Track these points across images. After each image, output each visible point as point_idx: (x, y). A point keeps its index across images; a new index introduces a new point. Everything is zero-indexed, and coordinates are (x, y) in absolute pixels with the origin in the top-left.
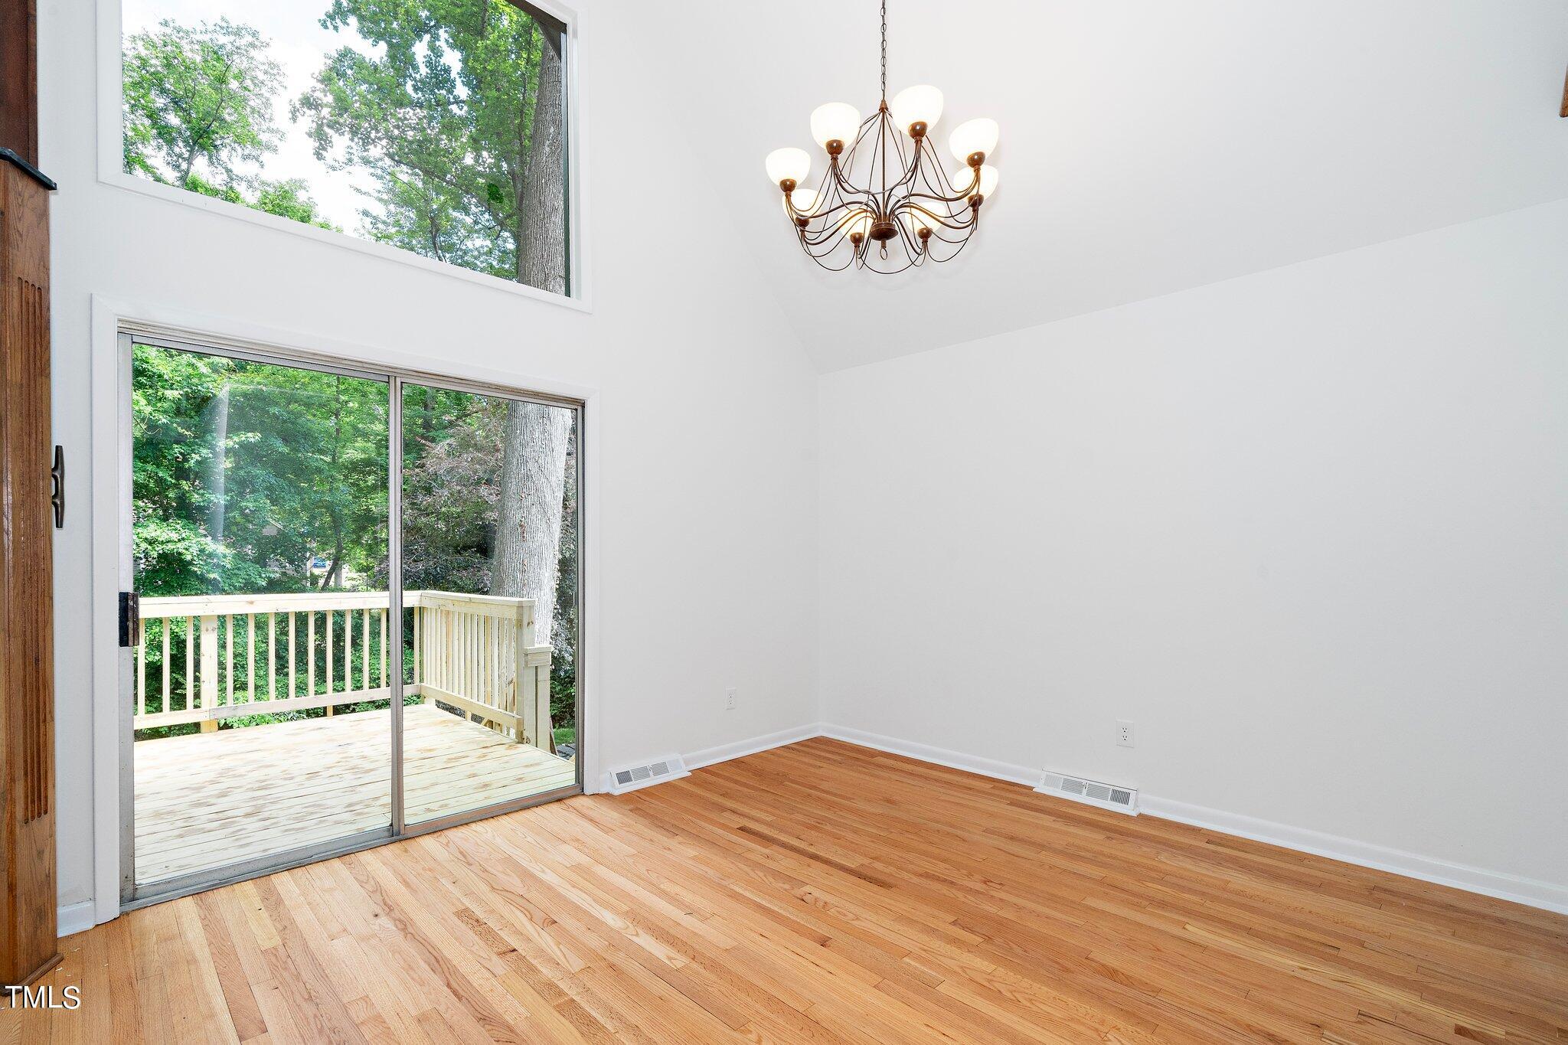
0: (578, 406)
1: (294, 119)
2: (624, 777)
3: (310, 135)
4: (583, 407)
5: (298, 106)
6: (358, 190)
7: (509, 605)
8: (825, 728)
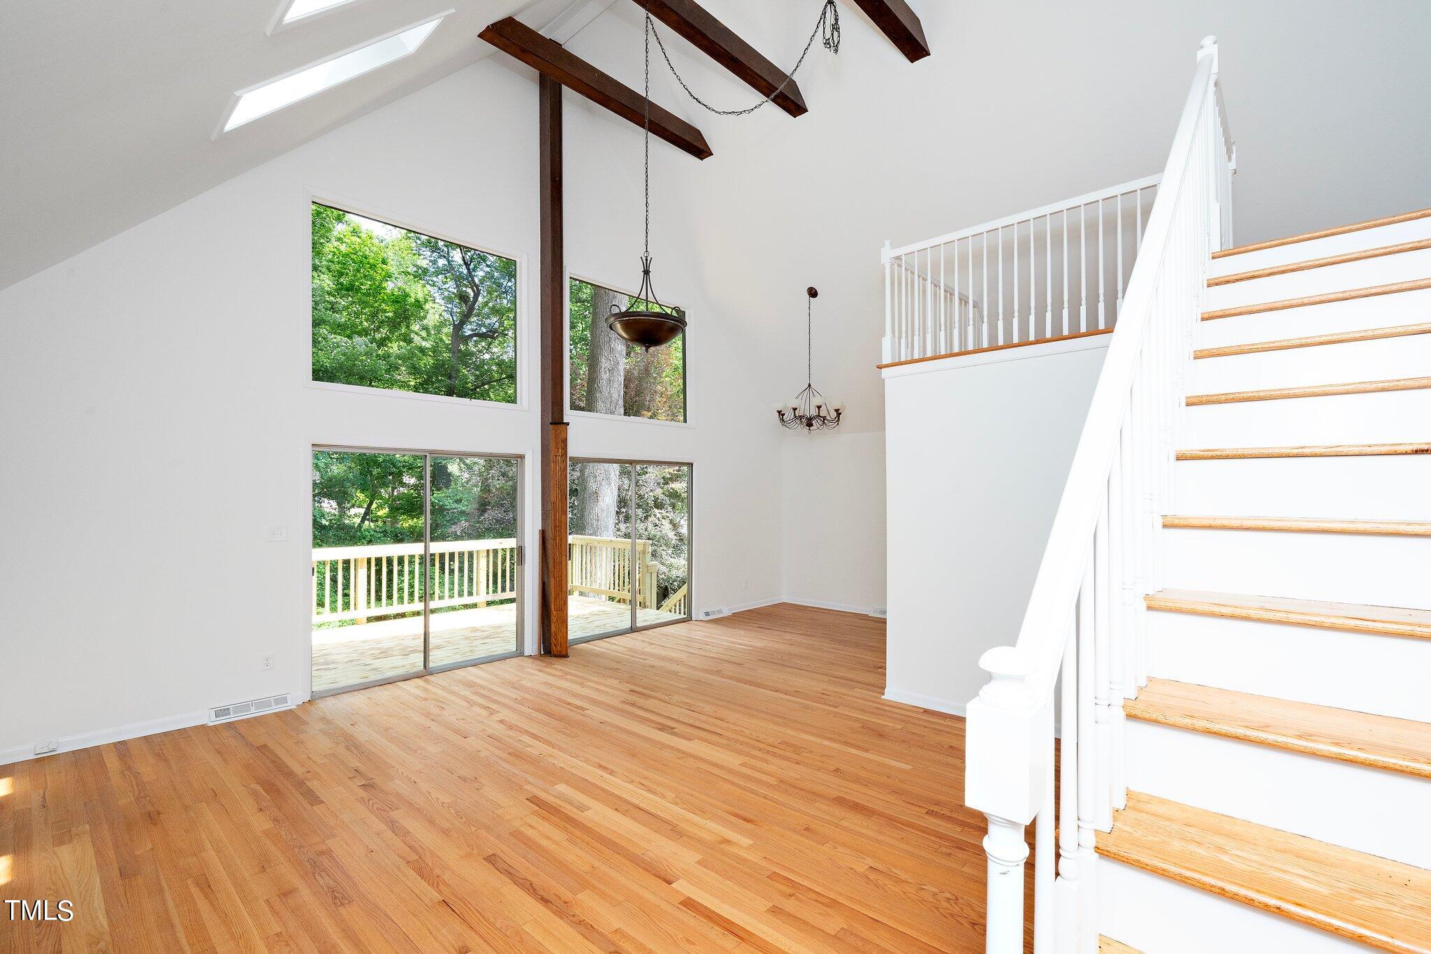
0: (691, 465)
2: (707, 614)
4: (692, 465)
8: (785, 598)
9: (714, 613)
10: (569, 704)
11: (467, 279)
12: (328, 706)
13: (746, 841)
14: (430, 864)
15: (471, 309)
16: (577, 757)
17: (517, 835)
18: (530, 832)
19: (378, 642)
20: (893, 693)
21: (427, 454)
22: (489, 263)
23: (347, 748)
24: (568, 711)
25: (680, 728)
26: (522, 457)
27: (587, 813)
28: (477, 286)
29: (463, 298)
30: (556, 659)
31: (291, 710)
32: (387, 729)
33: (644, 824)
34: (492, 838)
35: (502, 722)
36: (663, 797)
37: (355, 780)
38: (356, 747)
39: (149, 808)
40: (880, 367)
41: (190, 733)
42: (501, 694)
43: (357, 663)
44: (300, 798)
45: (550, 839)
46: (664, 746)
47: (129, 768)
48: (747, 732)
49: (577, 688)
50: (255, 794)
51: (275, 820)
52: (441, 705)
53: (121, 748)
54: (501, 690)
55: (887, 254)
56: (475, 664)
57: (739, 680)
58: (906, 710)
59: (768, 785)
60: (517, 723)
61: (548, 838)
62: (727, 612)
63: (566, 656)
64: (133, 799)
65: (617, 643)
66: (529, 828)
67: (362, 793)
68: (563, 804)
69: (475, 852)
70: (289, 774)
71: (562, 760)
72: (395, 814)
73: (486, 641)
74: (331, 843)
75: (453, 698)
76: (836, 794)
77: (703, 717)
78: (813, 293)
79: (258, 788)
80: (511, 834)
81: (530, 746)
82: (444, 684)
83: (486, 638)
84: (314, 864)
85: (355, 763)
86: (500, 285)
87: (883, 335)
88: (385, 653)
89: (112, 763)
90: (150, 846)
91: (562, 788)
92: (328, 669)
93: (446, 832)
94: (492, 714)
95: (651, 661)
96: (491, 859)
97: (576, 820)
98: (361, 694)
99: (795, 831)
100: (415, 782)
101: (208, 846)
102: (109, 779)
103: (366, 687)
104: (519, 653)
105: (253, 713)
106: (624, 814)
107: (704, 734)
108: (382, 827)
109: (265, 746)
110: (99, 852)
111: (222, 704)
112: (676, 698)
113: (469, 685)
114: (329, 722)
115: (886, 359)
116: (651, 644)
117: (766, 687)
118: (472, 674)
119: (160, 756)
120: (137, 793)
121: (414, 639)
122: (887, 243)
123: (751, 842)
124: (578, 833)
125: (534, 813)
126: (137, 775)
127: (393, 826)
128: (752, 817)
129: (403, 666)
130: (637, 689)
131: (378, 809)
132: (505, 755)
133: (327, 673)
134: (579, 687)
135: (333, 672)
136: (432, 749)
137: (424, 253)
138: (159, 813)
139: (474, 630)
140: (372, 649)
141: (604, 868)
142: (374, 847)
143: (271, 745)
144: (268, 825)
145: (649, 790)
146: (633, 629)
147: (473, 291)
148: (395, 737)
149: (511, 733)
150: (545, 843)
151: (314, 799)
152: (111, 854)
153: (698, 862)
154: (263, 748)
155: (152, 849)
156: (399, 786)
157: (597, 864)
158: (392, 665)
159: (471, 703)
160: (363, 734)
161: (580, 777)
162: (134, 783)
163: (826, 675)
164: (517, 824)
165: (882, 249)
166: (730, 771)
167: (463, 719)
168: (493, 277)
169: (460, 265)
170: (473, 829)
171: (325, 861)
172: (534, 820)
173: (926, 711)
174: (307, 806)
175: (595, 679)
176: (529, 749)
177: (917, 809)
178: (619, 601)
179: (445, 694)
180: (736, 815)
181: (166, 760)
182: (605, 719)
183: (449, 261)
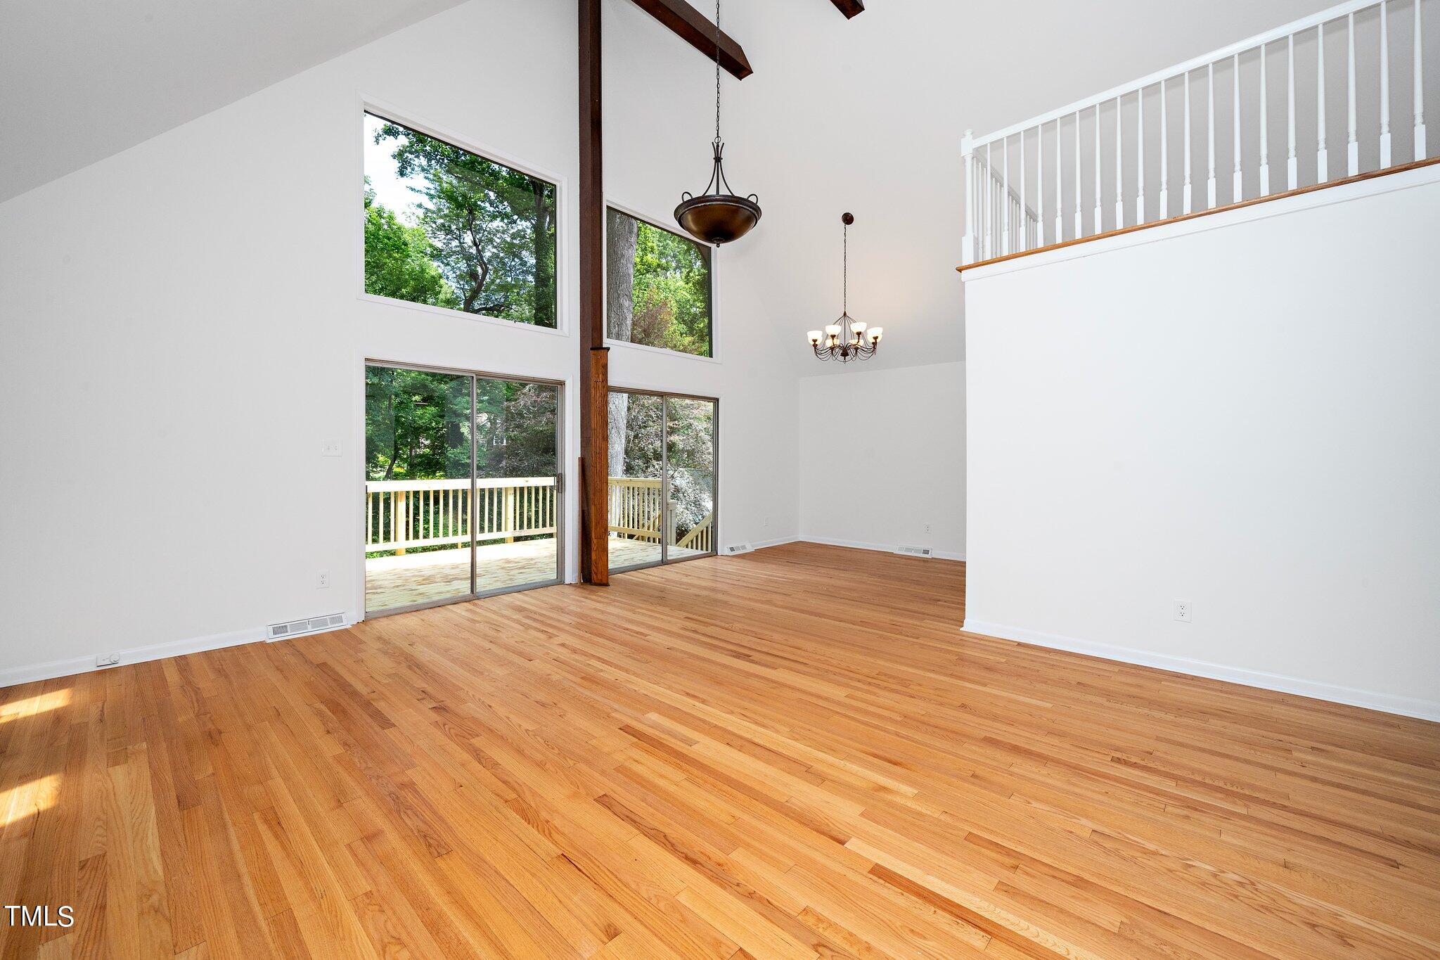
0: (716, 401)
1: (377, 141)
2: (732, 549)
3: (394, 157)
4: (718, 402)
5: (381, 133)
6: (413, 189)
7: (658, 482)
8: (802, 537)
9: (738, 548)
10: (627, 629)
11: (476, 258)
12: (382, 626)
13: (910, 791)
14: (533, 805)
15: (480, 285)
16: (658, 684)
17: (621, 769)
18: (637, 768)
19: (420, 571)
20: (972, 624)
21: (474, 376)
22: (495, 244)
23: (410, 668)
24: (628, 636)
25: (756, 656)
26: (562, 383)
27: (695, 747)
28: (485, 264)
29: (473, 275)
30: (597, 587)
31: (346, 630)
32: (447, 650)
33: (768, 762)
34: (596, 775)
35: (563, 645)
36: (777, 731)
37: (424, 701)
38: (418, 666)
39: (210, 725)
40: (960, 270)
41: (249, 649)
42: (552, 618)
43: (403, 588)
44: (369, 720)
45: (666, 778)
46: (749, 675)
47: (189, 683)
48: (834, 662)
49: (629, 615)
50: (319, 714)
51: (345, 744)
52: (497, 628)
53: (182, 662)
54: (551, 615)
55: (968, 145)
56: (520, 590)
57: (794, 610)
58: (996, 642)
59: (896, 722)
60: (579, 647)
61: (661, 776)
62: (750, 549)
63: (607, 585)
64: (192, 715)
65: (652, 574)
66: (635, 763)
67: (434, 716)
68: (666, 737)
69: (583, 792)
70: (354, 694)
71: (643, 686)
72: (476, 742)
73: (521, 571)
74: (414, 775)
75: (507, 622)
76: (983, 734)
77: (777, 646)
78: (848, 219)
79: (323, 707)
80: (617, 770)
81: (602, 671)
82: (494, 608)
83: (520, 568)
84: (396, 799)
85: (421, 684)
86: (504, 264)
87: (964, 234)
88: (428, 580)
89: (172, 677)
90: (210, 770)
91: (653, 717)
92: (377, 593)
93: (540, 765)
94: (550, 637)
95: (693, 591)
96: (604, 801)
97: (687, 756)
98: (415, 616)
99: (963, 779)
100: (490, 706)
101: (274, 772)
102: (169, 694)
103: (417, 609)
104: (560, 581)
105: (310, 631)
106: (739, 750)
107: (786, 663)
108: (466, 756)
109: (324, 664)
110: (155, 776)
111: (279, 621)
112: (737, 626)
113: (520, 610)
114: (386, 642)
115: (968, 259)
116: (687, 575)
117: (829, 617)
118: (517, 599)
119: (220, 672)
120: (197, 709)
121: (453, 568)
122: (968, 133)
123: (916, 792)
124: (699, 773)
125: (633, 745)
126: (197, 691)
127: (477, 754)
128: (899, 760)
129: (448, 592)
130: (691, 616)
131: (456, 735)
132: (578, 680)
133: (376, 596)
134: (629, 614)
135: (381, 595)
136: (499, 672)
137: (439, 236)
138: (220, 733)
139: (508, 562)
140: (413, 576)
141: (746, 817)
142: (463, 781)
143: (330, 661)
144: (339, 750)
145: (756, 723)
146: (664, 562)
147: (482, 268)
148: (458, 658)
149: (576, 657)
150: (661, 782)
151: (386, 723)
152: (169, 779)
153: (862, 815)
154: (323, 666)
155: (214, 774)
156: (471, 708)
157: (738, 813)
158: (436, 591)
159: (528, 627)
160: (423, 653)
161: (670, 706)
162: (194, 698)
163: (889, 607)
164: (620, 758)
165: (962, 140)
166: (839, 703)
167: (523, 642)
168: (498, 257)
169: (470, 247)
170: (571, 763)
171: (411, 798)
172: (637, 754)
173: (1019, 644)
174: (377, 729)
175: (644, 606)
176: (602, 674)
177: (1097, 755)
178: (638, 539)
179: (500, 619)
180: (875, 756)
181: (227, 676)
182: (671, 645)
183: (460, 242)
